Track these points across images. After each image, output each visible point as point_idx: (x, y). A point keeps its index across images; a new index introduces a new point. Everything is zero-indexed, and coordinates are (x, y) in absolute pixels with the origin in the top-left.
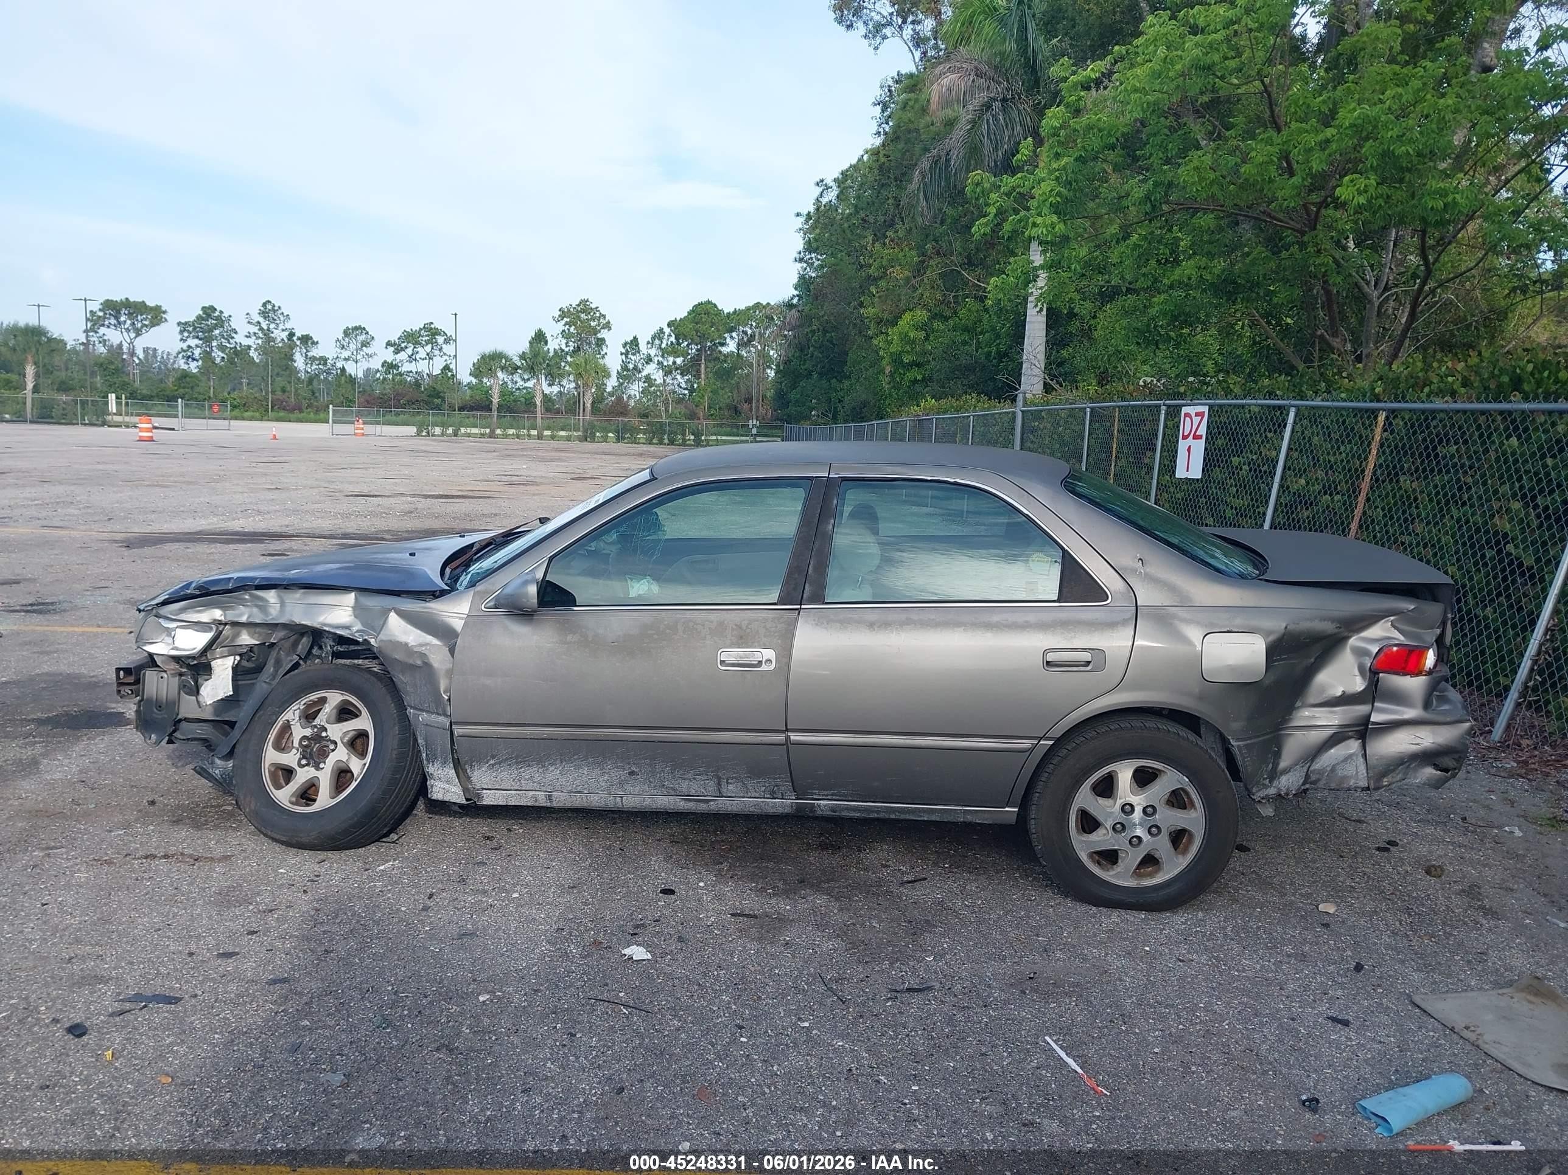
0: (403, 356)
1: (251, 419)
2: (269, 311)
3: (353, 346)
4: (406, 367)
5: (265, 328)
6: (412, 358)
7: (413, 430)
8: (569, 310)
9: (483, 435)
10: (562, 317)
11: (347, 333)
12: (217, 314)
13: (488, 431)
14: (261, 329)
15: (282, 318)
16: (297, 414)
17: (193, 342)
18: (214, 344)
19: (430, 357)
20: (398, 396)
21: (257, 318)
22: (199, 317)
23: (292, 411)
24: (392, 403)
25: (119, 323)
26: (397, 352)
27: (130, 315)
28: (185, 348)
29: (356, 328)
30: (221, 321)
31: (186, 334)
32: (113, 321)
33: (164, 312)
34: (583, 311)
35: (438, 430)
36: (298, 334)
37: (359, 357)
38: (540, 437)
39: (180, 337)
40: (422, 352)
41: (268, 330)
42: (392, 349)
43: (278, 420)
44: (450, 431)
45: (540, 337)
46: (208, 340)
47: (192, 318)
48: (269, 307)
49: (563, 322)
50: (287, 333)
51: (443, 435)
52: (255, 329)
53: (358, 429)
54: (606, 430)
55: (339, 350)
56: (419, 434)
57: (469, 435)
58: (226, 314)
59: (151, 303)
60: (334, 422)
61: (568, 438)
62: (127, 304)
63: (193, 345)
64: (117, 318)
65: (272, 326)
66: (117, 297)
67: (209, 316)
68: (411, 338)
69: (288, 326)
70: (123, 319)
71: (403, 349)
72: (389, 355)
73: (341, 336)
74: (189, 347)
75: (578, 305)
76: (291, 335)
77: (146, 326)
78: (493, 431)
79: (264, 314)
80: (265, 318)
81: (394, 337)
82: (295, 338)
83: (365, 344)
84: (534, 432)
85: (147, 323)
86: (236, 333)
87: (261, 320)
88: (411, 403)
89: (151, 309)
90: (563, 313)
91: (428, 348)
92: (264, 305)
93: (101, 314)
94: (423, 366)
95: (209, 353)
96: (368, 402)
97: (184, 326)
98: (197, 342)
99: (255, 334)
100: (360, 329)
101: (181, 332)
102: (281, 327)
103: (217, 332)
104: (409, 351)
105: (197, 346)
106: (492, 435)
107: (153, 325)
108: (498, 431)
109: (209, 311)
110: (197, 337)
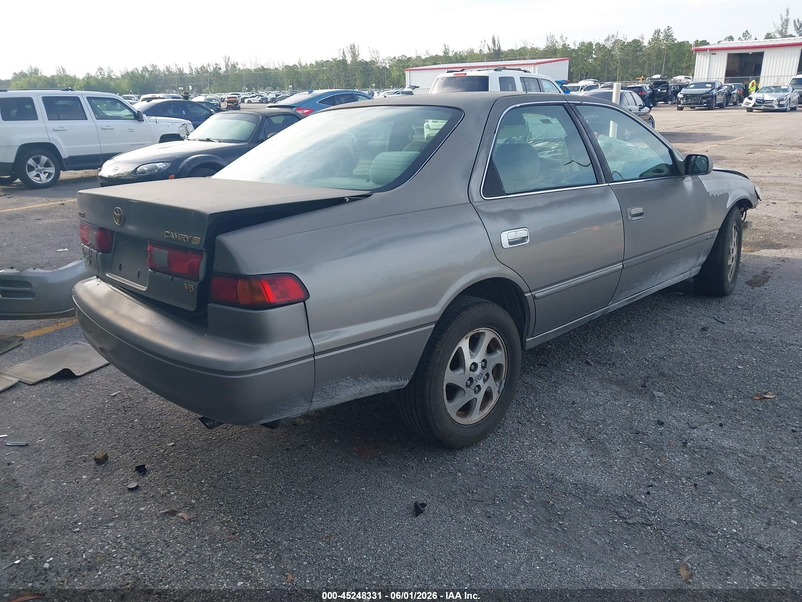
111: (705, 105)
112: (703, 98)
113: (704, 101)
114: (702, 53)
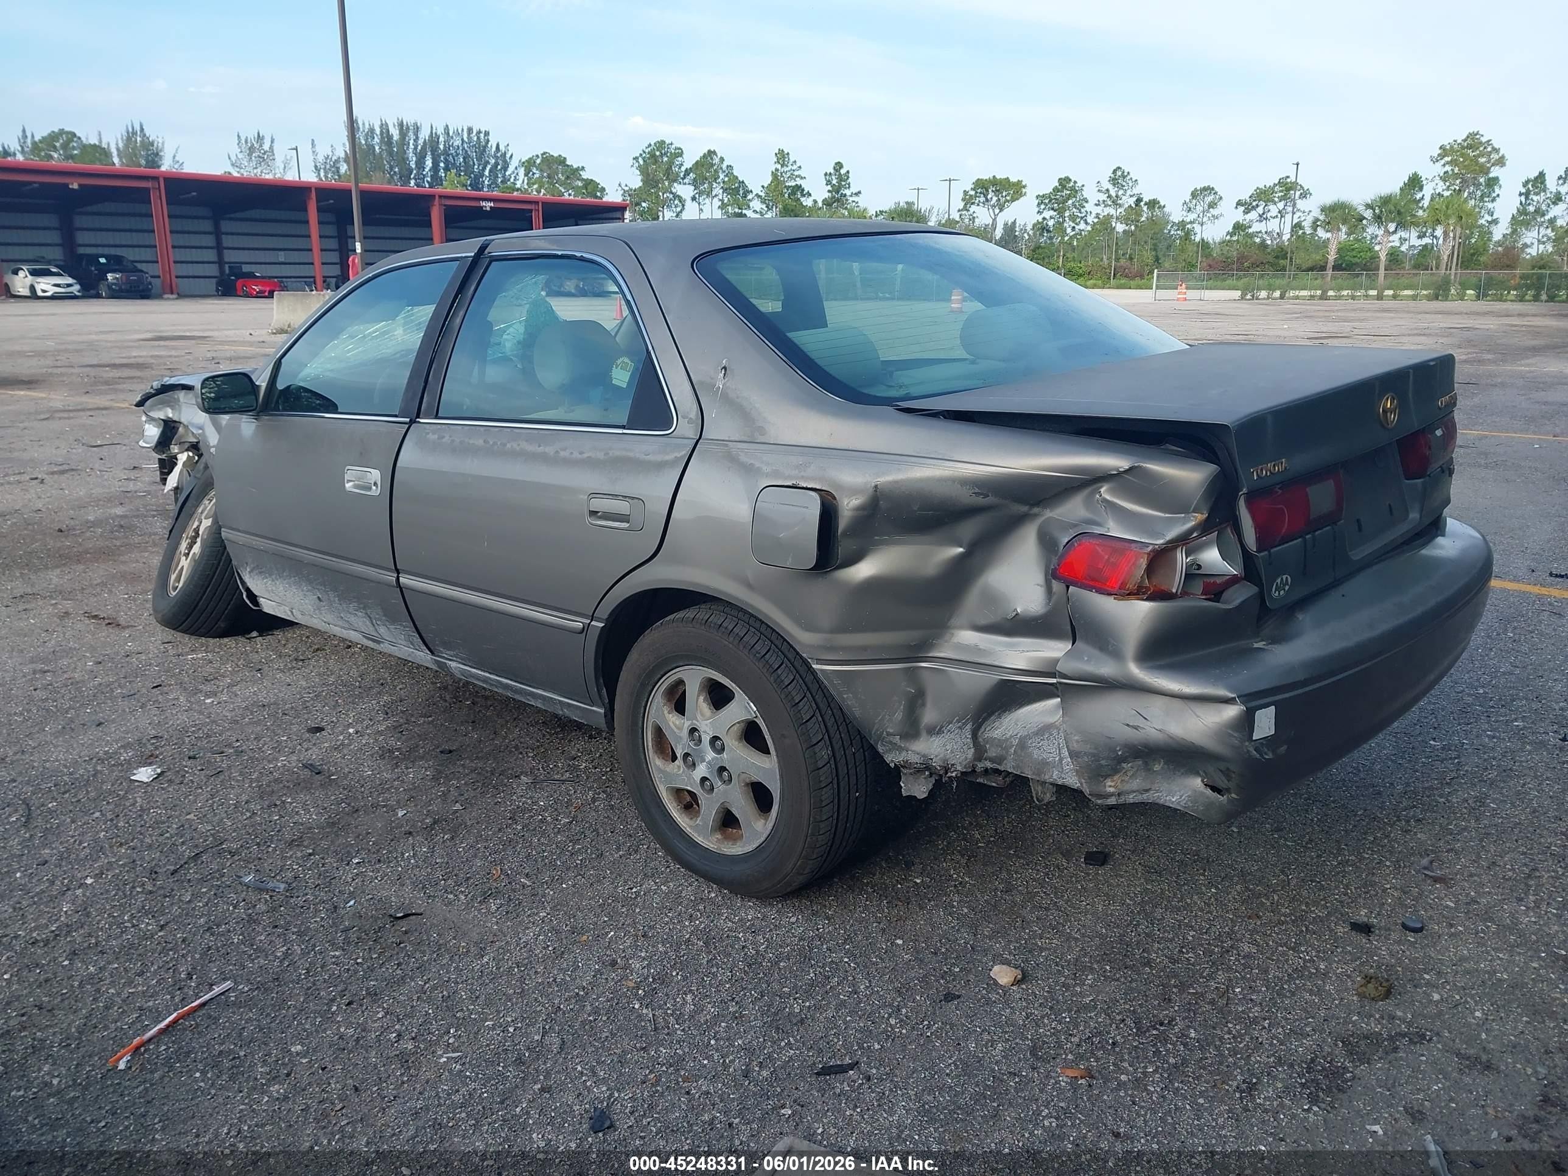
0: (1253, 215)
1: (1094, 287)
2: (1119, 178)
3: (1199, 208)
4: (1256, 227)
5: (1114, 194)
6: (1262, 218)
7: (1237, 294)
8: (1452, 147)
9: (1312, 297)
10: (1442, 156)
11: (1194, 195)
12: (1072, 184)
13: (1319, 292)
14: (1109, 197)
15: (1131, 184)
16: (1138, 281)
17: (1047, 214)
18: (1067, 214)
19: (1282, 214)
20: (1242, 258)
21: (1106, 185)
22: (1056, 190)
23: (1133, 278)
24: (1235, 267)
25: (987, 200)
26: (1246, 212)
27: (997, 192)
28: (1040, 220)
29: (1205, 189)
30: (1074, 191)
31: (1043, 206)
32: (982, 199)
33: (1024, 187)
34: (1470, 147)
35: (1263, 294)
36: (1146, 199)
37: (1205, 219)
38: (1380, 297)
39: (1037, 209)
40: (1274, 210)
41: (1117, 196)
42: (1243, 208)
43: (1118, 287)
44: (1277, 294)
45: (1414, 182)
46: (1061, 212)
47: (1048, 190)
48: (1119, 173)
49: (1443, 162)
50: (1135, 199)
51: (1268, 298)
52: (1104, 197)
53: (1179, 293)
54: (1464, 286)
55: (1185, 213)
56: (1243, 298)
57: (1297, 298)
58: (1079, 184)
59: (1013, 179)
60: (1158, 288)
61: (1414, 298)
62: (994, 182)
63: (1048, 217)
64: (985, 196)
65: (1121, 192)
66: (986, 176)
67: (1064, 187)
68: (1264, 195)
69: (1136, 191)
70: (989, 197)
71: (1254, 208)
72: (1238, 216)
73: (1188, 197)
74: (1044, 219)
75: (1465, 140)
76: (1139, 201)
77: (1008, 201)
78: (1324, 292)
79: (1114, 181)
80: (1114, 185)
81: (1245, 196)
82: (1142, 204)
83: (1212, 205)
84: (1373, 293)
85: (1008, 198)
86: (1087, 202)
87: (1110, 187)
88: (1255, 265)
89: (1014, 184)
90: (1444, 151)
91: (1281, 205)
92: (1114, 172)
93: (973, 193)
94: (1273, 225)
95: (1061, 224)
96: (1210, 266)
97: (1042, 199)
98: (1052, 213)
99: (1104, 201)
100: (1208, 190)
101: (1039, 205)
102: (1129, 192)
103: (1070, 202)
104: (1260, 210)
105: (1051, 218)
106: (1324, 297)
107: (1013, 200)
108: (1331, 293)
109: (1064, 182)
110: (1053, 209)
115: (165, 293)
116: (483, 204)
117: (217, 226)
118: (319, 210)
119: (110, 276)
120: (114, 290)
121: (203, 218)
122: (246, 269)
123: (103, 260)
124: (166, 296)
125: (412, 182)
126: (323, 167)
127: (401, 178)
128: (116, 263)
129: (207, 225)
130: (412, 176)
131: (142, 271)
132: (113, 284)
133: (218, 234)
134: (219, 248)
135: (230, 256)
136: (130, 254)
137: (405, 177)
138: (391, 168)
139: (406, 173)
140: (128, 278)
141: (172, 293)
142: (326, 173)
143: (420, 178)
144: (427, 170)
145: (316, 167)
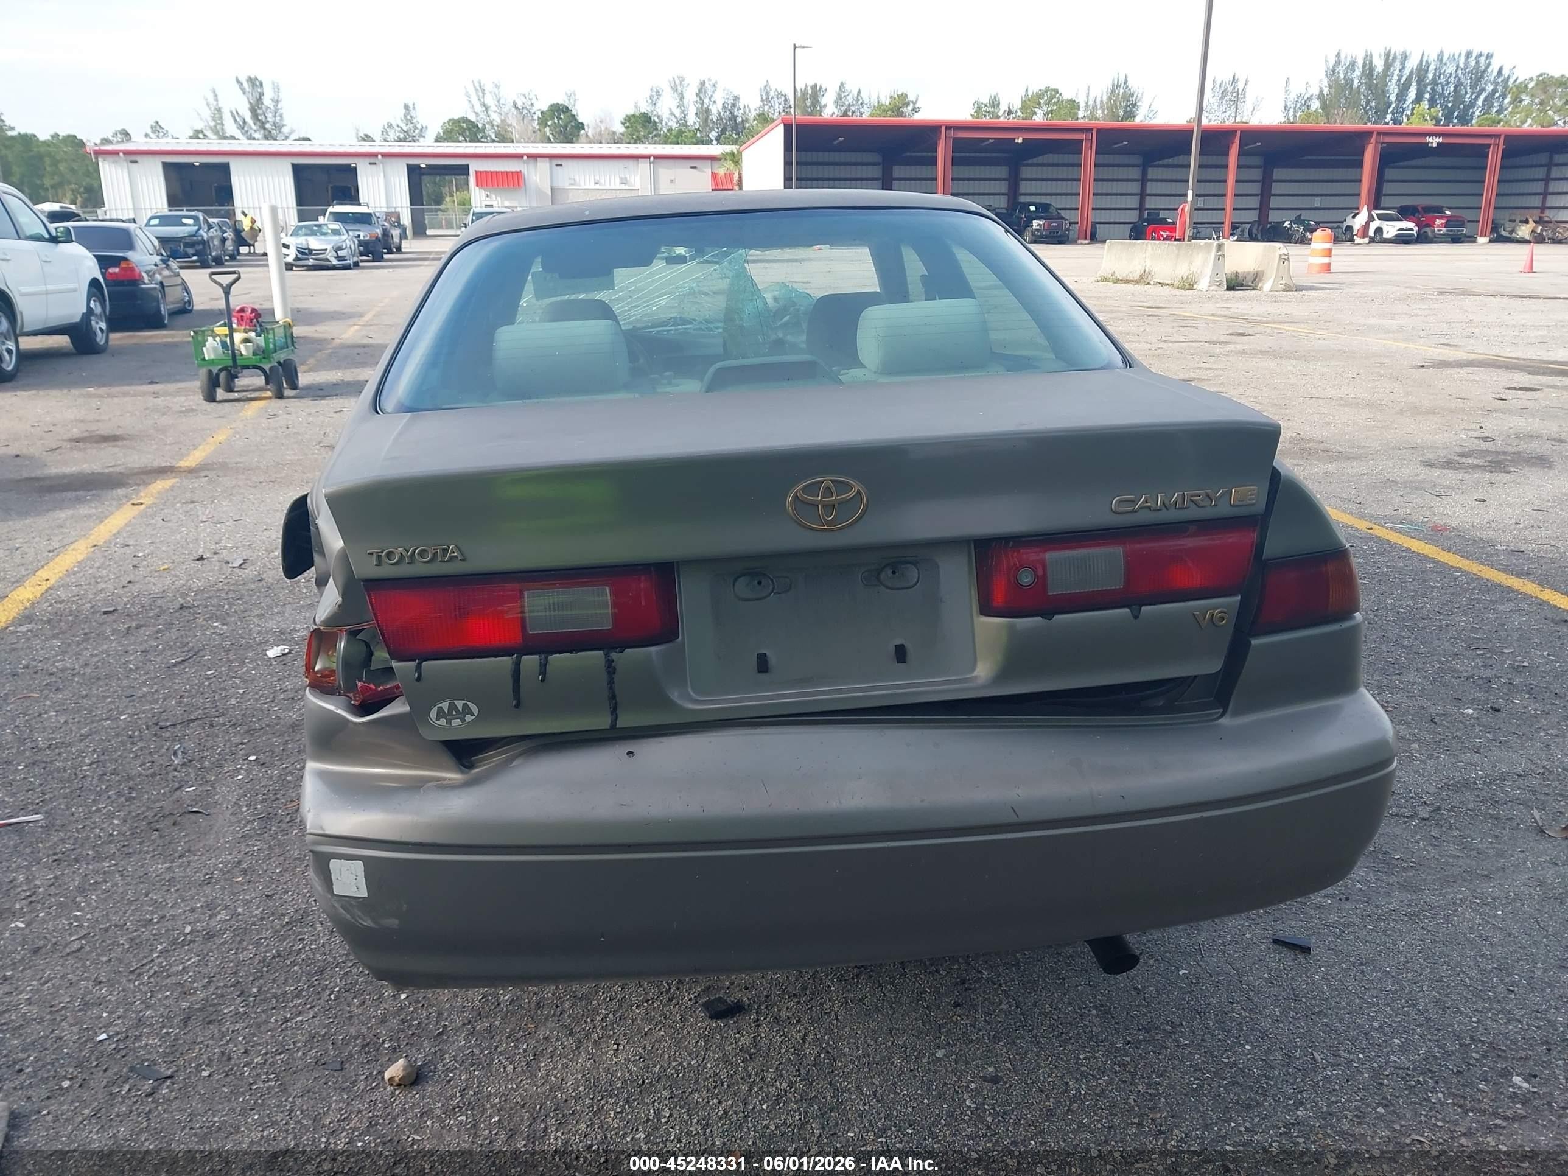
111: (195, 258)
112: (187, 245)
113: (190, 251)
114: (110, 158)
115: (1079, 239)
116: (1429, 139)
117: (1144, 173)
118: (1241, 153)
119: (1035, 223)
120: (1035, 235)
121: (1133, 166)
122: (1162, 214)
123: (1032, 208)
124: (1080, 241)
125: (1389, 117)
126: (1292, 106)
127: (1376, 113)
128: (1044, 210)
129: (1135, 173)
130: (1389, 111)
131: (1062, 218)
132: (1036, 230)
133: (1144, 181)
134: (1142, 195)
135: (1151, 203)
136: (1055, 202)
137: (1381, 112)
138: (1368, 102)
139: (1382, 107)
140: (1049, 225)
141: (1086, 239)
142: (1295, 112)
143: (1399, 111)
144: (1407, 103)
145: (1286, 106)
